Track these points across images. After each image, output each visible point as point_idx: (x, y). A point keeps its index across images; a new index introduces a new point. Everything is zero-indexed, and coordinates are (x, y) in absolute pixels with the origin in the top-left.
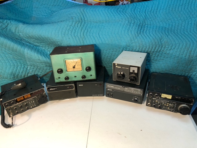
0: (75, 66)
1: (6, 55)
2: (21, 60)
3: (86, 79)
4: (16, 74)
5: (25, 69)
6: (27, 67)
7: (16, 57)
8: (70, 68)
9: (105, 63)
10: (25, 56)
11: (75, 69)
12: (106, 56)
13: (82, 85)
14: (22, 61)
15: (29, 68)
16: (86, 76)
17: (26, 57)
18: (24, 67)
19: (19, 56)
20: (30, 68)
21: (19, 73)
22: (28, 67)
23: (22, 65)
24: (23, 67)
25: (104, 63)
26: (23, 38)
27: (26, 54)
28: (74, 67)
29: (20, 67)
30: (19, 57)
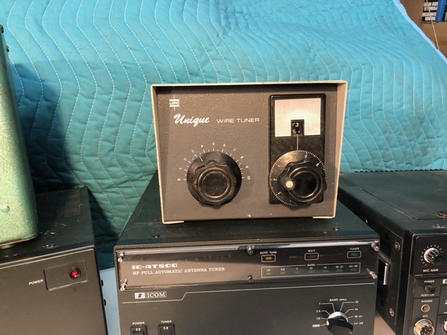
9: (86, 163)
12: (91, 123)
25: (81, 166)
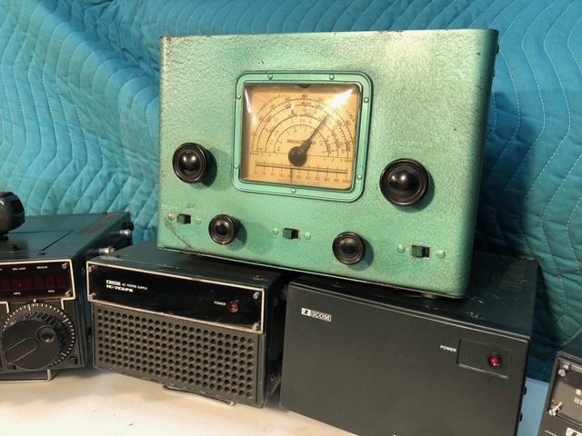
0: (307, 144)
1: (52, 102)
2: (103, 138)
3: (369, 274)
4: (64, 199)
5: (111, 185)
6: (121, 177)
7: (88, 116)
8: (272, 159)
10: (118, 117)
11: (302, 176)
13: (327, 318)
14: (105, 142)
15: (127, 188)
16: (376, 248)
17: (122, 120)
18: (110, 174)
19: (98, 116)
20: (135, 188)
21: (80, 195)
22: (124, 182)
23: (105, 162)
24: (104, 172)
26: (151, 50)
27: (123, 108)
28: (298, 157)
29: (92, 169)
30: (96, 120)
